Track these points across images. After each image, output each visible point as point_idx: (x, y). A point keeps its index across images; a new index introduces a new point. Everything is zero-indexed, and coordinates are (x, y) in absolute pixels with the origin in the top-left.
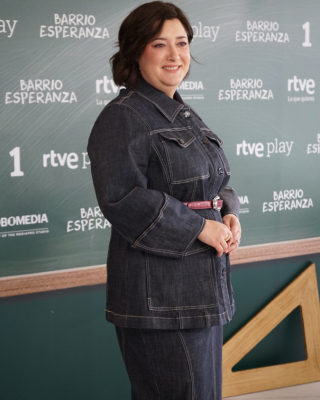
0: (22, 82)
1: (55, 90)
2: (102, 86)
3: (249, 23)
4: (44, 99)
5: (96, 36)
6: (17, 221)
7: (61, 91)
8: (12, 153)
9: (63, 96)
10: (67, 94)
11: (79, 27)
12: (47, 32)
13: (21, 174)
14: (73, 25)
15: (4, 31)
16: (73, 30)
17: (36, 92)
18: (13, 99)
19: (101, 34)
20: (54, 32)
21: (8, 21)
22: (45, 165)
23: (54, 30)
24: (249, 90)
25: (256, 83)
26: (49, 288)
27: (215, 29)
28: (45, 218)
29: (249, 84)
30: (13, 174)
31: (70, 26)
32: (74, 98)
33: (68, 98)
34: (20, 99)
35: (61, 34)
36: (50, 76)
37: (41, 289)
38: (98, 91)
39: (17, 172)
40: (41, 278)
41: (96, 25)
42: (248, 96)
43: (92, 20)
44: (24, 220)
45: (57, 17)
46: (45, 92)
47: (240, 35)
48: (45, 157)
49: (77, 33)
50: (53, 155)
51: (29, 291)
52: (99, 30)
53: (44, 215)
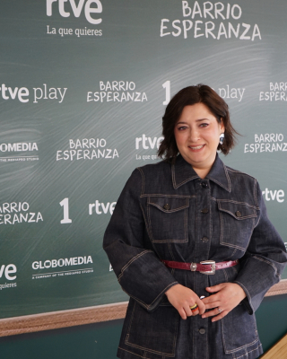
0: (71, 142)
1: (100, 148)
2: (141, 143)
3: (271, 84)
4: (90, 155)
5: (136, 100)
6: (66, 262)
7: (105, 148)
8: (62, 203)
9: (107, 152)
10: (110, 151)
11: (121, 92)
12: (93, 97)
13: (70, 221)
14: (116, 90)
15: (56, 97)
16: (116, 95)
17: (83, 149)
18: (63, 156)
19: (140, 98)
20: (99, 98)
21: (59, 89)
22: (91, 213)
23: (99, 95)
24: (271, 143)
25: (278, 137)
26: (93, 321)
27: (241, 91)
28: (90, 259)
29: (272, 138)
30: (62, 222)
31: (113, 92)
32: (116, 154)
33: (111, 154)
34: (69, 156)
35: (105, 99)
36: (96, 136)
37: (86, 322)
38: (137, 147)
39: (66, 220)
40: (86, 312)
41: (136, 90)
42: (270, 149)
43: (132, 86)
44: (72, 261)
45: (101, 84)
46: (91, 150)
47: (264, 95)
48: (91, 206)
49: (120, 98)
50: (98, 204)
51: (76, 323)
52: (139, 94)
53: (90, 257)
